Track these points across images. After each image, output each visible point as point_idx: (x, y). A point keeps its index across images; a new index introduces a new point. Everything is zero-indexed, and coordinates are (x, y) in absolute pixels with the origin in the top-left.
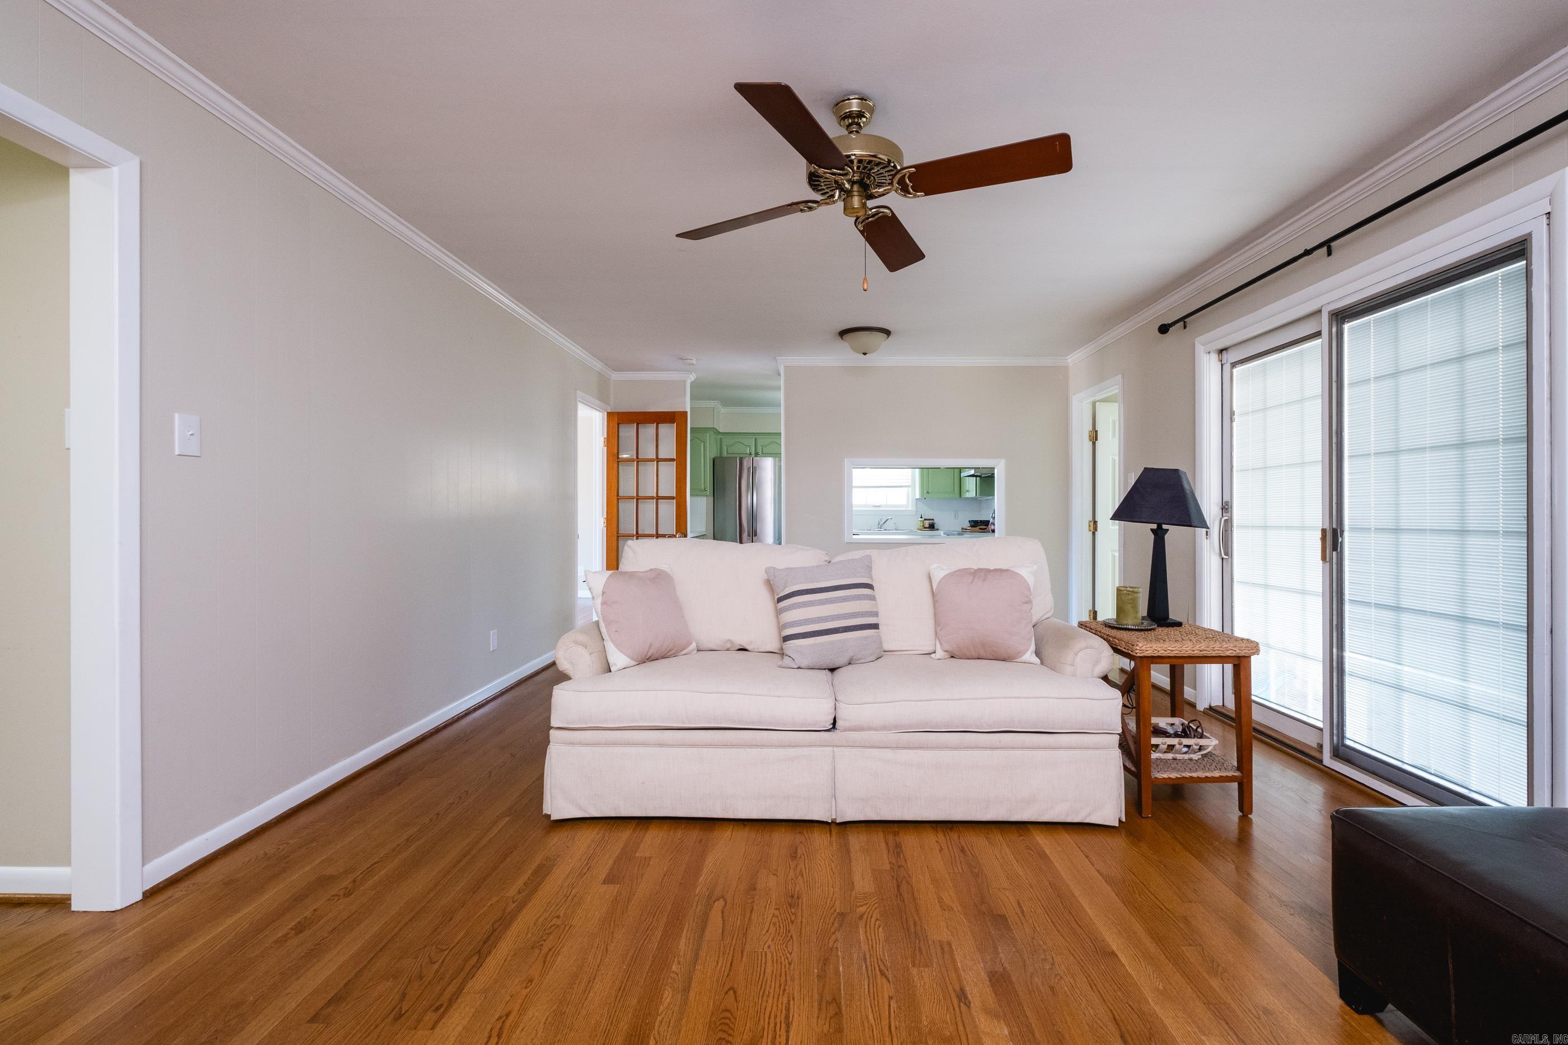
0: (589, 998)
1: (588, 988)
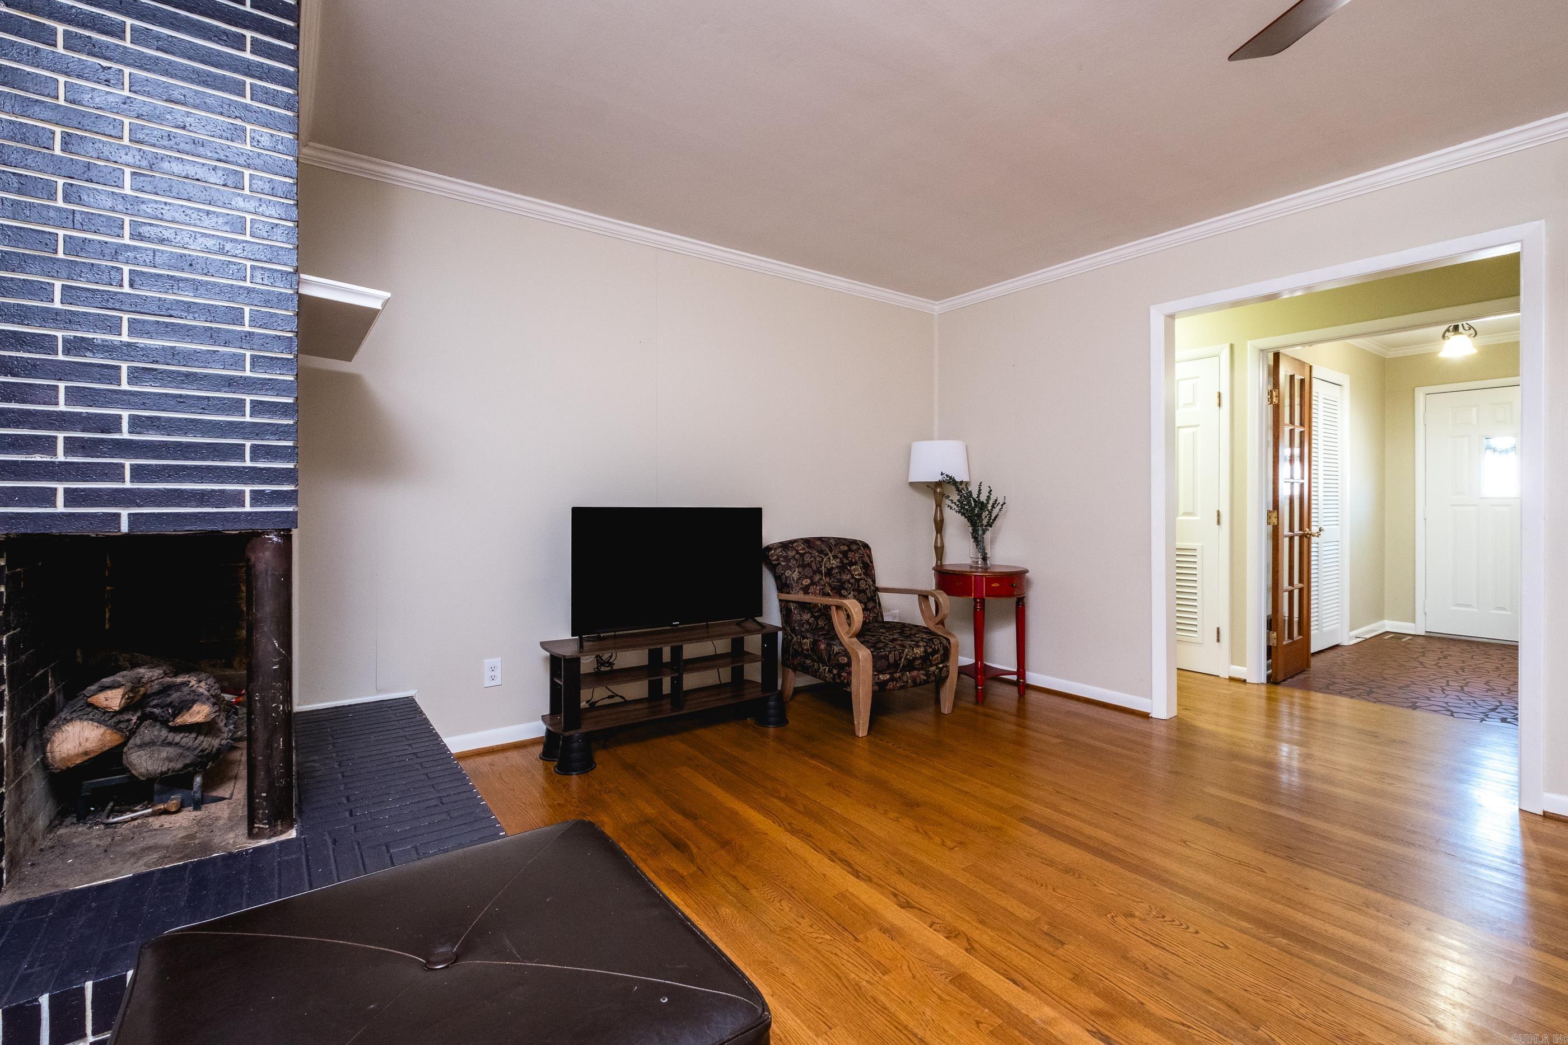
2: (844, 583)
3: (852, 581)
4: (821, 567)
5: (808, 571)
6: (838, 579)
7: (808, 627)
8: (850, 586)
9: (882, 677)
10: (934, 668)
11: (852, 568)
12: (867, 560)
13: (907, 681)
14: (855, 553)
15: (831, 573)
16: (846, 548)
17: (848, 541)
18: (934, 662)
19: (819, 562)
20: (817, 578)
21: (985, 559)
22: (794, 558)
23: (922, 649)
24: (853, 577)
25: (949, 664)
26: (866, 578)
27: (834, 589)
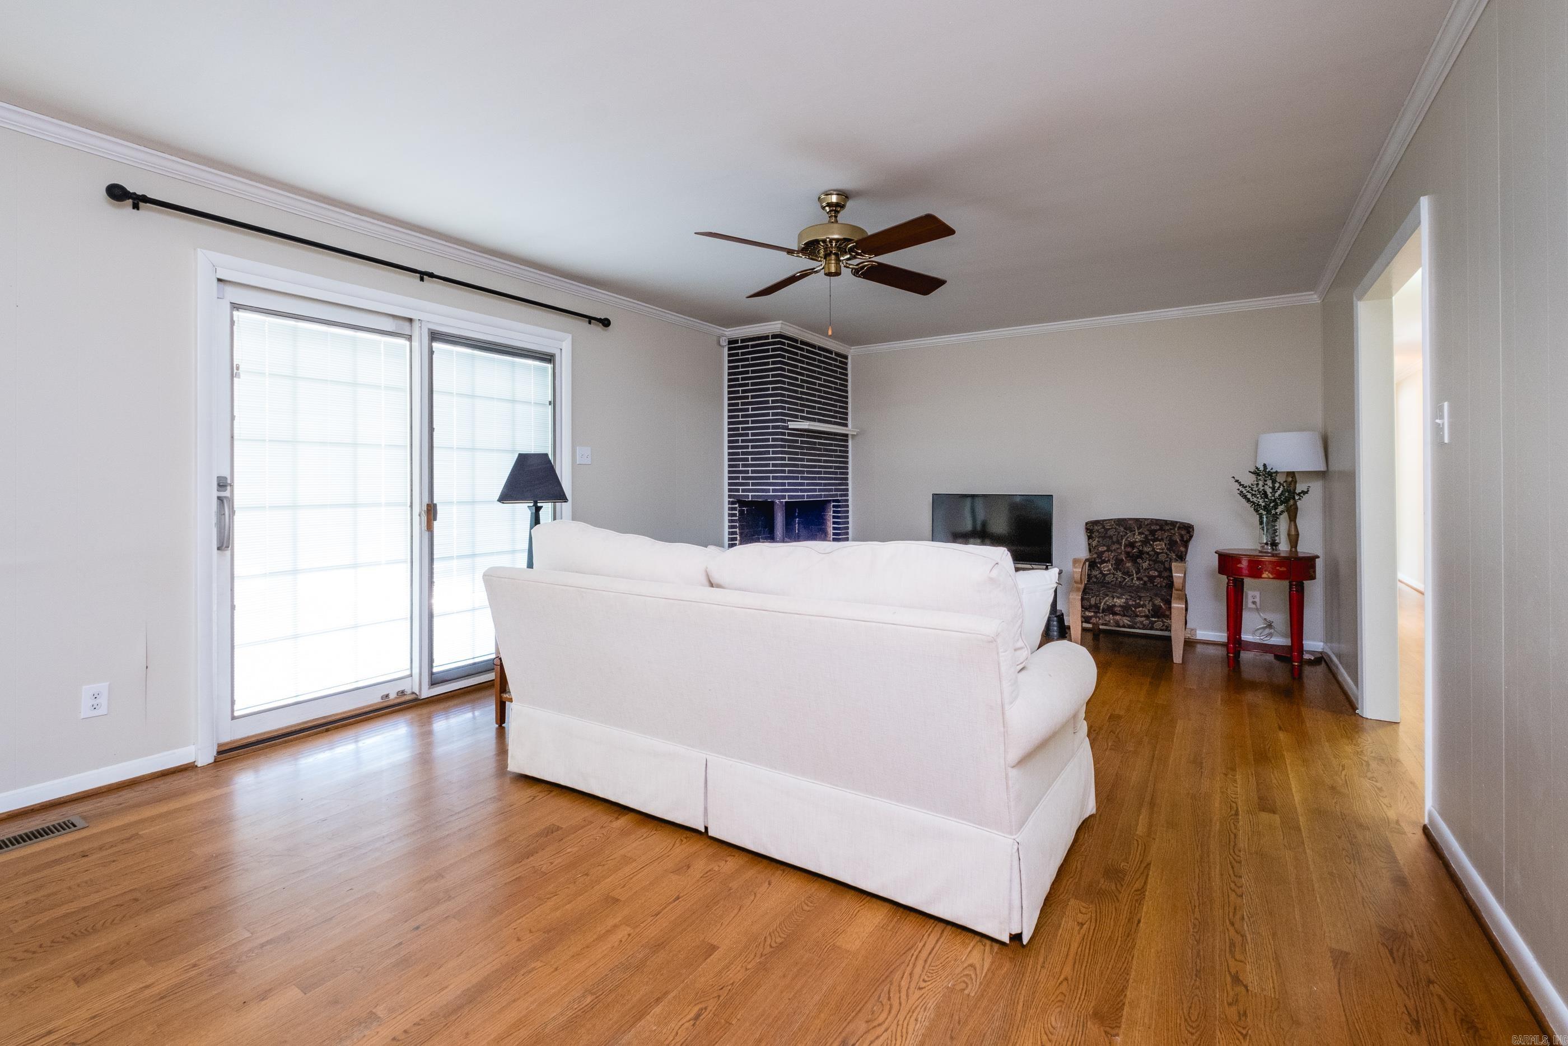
2: (1143, 554)
3: (1152, 553)
4: (1122, 539)
5: (1108, 541)
6: (1139, 550)
7: (1095, 580)
8: (1147, 556)
9: (1087, 614)
10: (1143, 619)
11: (1155, 543)
12: (1177, 538)
13: (1109, 621)
14: (1165, 532)
15: (1132, 545)
16: (1158, 527)
17: (1166, 522)
18: (1138, 613)
19: (1122, 536)
20: (1114, 547)
21: (1274, 544)
22: (1098, 531)
23: (1123, 600)
24: (1153, 550)
25: (1169, 621)
26: (1168, 553)
27: (1130, 557)
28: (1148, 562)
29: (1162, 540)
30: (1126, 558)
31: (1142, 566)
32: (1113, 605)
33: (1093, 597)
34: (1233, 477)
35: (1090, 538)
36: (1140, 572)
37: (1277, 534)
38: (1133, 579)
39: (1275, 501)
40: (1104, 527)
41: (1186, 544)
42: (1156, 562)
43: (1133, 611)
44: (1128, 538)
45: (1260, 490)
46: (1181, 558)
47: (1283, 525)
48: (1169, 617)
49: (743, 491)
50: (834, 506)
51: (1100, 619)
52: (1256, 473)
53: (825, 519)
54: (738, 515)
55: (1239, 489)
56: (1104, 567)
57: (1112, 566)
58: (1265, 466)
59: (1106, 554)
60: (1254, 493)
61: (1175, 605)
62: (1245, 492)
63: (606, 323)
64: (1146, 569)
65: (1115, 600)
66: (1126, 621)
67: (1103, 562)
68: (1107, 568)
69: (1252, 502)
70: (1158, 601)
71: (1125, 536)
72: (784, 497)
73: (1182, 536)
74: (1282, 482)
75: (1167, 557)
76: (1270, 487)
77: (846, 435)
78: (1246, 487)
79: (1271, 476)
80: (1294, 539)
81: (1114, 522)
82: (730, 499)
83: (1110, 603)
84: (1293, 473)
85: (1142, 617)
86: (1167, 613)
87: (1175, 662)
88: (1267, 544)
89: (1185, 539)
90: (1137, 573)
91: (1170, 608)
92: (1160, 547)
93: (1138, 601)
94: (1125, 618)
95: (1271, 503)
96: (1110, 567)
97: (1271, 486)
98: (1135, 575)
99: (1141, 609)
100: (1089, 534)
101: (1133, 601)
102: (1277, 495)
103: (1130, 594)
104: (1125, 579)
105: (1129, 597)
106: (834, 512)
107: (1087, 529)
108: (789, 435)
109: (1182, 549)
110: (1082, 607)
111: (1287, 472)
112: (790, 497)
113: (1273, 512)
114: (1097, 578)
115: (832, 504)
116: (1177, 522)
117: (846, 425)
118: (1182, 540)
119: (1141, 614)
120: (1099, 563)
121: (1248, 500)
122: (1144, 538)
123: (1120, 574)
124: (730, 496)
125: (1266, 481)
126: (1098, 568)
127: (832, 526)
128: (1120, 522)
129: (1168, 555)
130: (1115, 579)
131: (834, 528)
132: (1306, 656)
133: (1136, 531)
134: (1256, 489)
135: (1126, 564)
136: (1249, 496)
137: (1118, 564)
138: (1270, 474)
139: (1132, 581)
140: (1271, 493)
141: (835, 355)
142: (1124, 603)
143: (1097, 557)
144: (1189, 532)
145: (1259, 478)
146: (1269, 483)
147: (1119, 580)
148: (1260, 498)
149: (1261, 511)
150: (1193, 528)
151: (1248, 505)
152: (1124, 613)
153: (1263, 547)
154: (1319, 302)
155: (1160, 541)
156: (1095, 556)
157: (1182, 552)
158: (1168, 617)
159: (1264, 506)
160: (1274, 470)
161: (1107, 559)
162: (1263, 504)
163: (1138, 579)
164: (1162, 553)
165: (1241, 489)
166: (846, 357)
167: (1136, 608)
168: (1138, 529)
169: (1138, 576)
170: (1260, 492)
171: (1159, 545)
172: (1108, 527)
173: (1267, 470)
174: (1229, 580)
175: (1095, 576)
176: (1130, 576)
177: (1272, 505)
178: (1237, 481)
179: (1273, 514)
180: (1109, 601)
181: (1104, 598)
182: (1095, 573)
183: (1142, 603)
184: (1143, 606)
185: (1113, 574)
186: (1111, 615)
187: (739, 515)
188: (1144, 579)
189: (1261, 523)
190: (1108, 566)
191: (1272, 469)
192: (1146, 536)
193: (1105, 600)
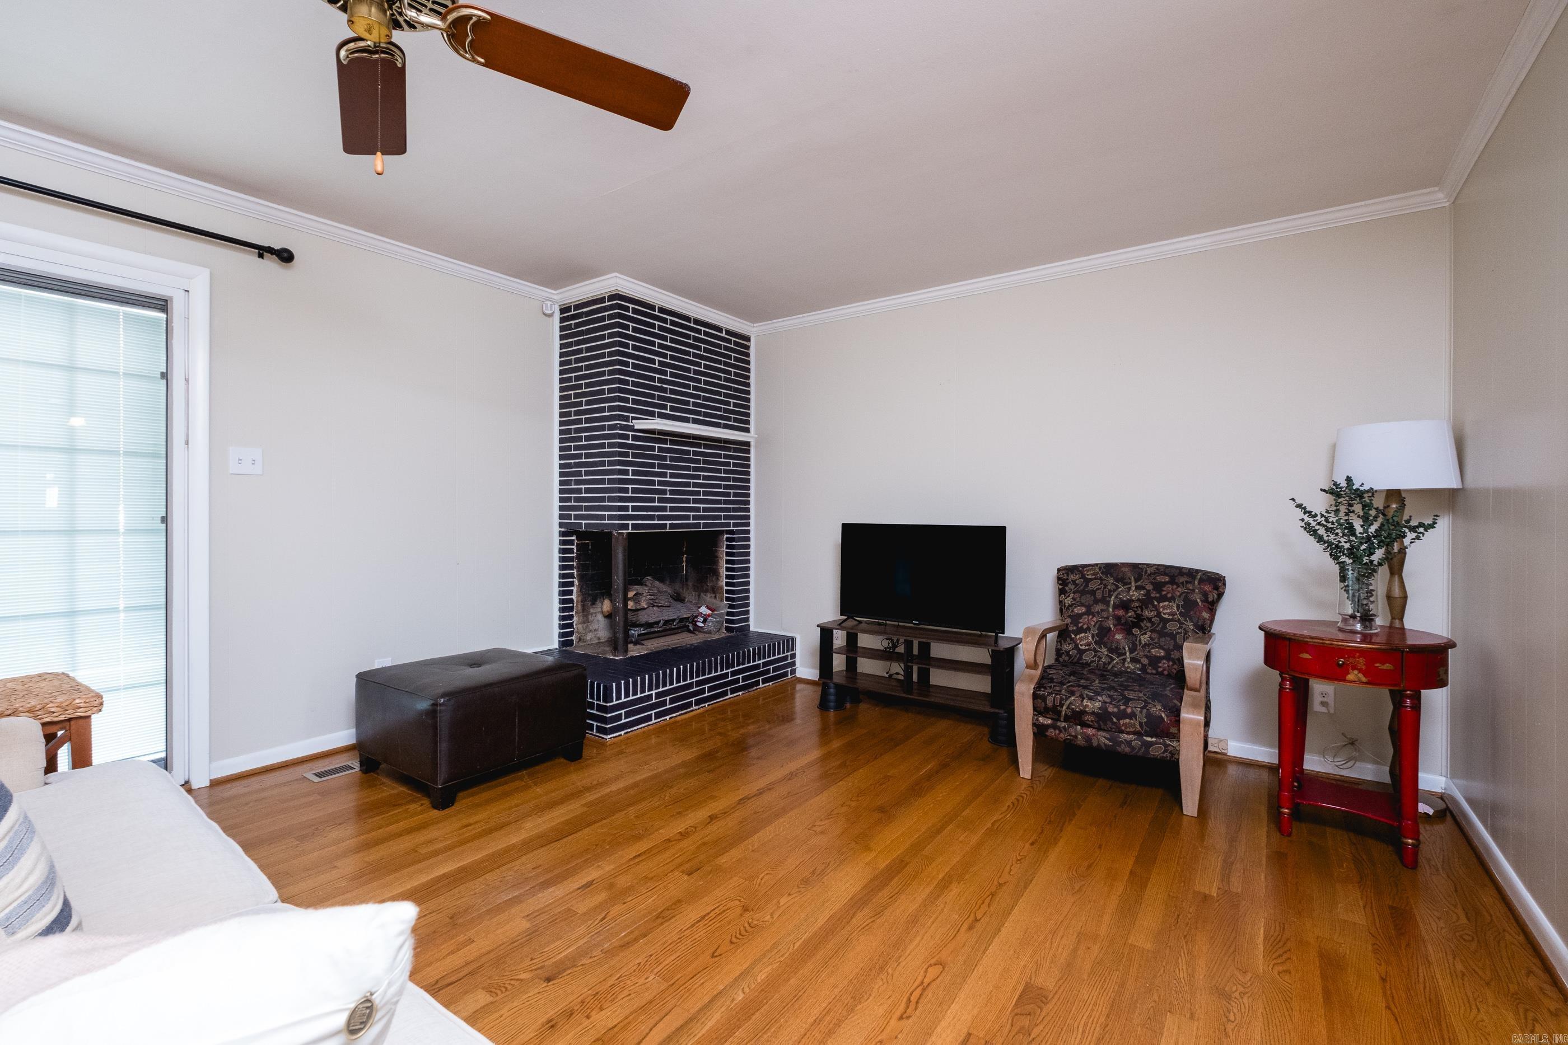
0: (827, 1002)
1: (824, 1013)
2: (1142, 620)
3: (1156, 620)
4: (1110, 596)
5: (1087, 599)
6: (1137, 614)
7: (1067, 658)
8: (1149, 625)
9: (1042, 720)
10: (1131, 737)
11: (1161, 604)
12: (1197, 597)
13: (1076, 737)
14: (1178, 586)
15: (1125, 605)
16: (1167, 579)
17: (1180, 571)
18: (1123, 728)
19: (1110, 591)
20: (1098, 608)
21: (1367, 618)
22: (1074, 582)
23: (1098, 704)
24: (1159, 615)
25: (1175, 744)
26: (1182, 620)
27: (1122, 625)
28: (1149, 634)
29: (1172, 599)
30: (1115, 626)
31: (1140, 640)
32: (1081, 710)
33: (1050, 694)
34: (1293, 500)
35: (1062, 592)
36: (1135, 650)
37: (1372, 599)
38: (1124, 660)
39: (1369, 538)
40: (1083, 576)
41: (1212, 606)
42: (1162, 634)
43: (1114, 723)
44: (1119, 594)
45: (1342, 521)
46: (1204, 631)
47: (1380, 582)
48: (1176, 737)
49: (577, 517)
50: (728, 539)
51: (1061, 731)
52: (1334, 492)
53: (717, 557)
54: (575, 551)
55: (1303, 520)
56: (1081, 639)
57: (1093, 638)
58: (1349, 480)
59: (1085, 619)
60: (1330, 525)
61: (1186, 715)
62: (1313, 524)
63: (285, 256)
64: (1144, 646)
65: (1085, 702)
66: (1103, 740)
67: (1081, 630)
68: (1084, 640)
69: (1325, 542)
70: (1157, 709)
71: (1115, 590)
72: (626, 527)
73: (1205, 595)
74: (1381, 508)
75: (1180, 628)
76: (1358, 516)
77: (748, 444)
78: (1316, 515)
79: (1361, 497)
80: (1398, 605)
81: (1100, 568)
82: (561, 529)
83: (1077, 707)
84: (1398, 492)
85: (1129, 733)
86: (1173, 730)
87: (1185, 813)
88: (1353, 617)
89: (1210, 599)
90: (1131, 651)
91: (1177, 722)
92: (1168, 611)
93: (1122, 707)
94: (1101, 733)
95: (1362, 544)
96: (1090, 638)
97: (1361, 514)
98: (1128, 654)
99: (1128, 721)
100: (1061, 587)
101: (1116, 706)
102: (1372, 529)
103: (1111, 693)
104: (1113, 659)
105: (1108, 700)
106: (728, 547)
107: (1059, 579)
108: (635, 438)
109: (1206, 615)
110: (1035, 709)
111: (1388, 491)
112: (634, 526)
113: (1365, 560)
114: (1070, 656)
115: (725, 536)
116: (1197, 571)
117: (747, 430)
118: (1205, 600)
119: (1128, 730)
120: (1073, 632)
121: (1320, 539)
122: (1144, 595)
123: (1105, 651)
124: (561, 525)
125: (1351, 505)
126: (1072, 639)
127: (725, 566)
128: (1109, 569)
129: (1181, 623)
130: (1096, 658)
131: (728, 570)
132: (1423, 808)
133: (1133, 584)
134: (1334, 520)
135: (1115, 634)
136: (1322, 531)
137: (1103, 634)
138: (1359, 494)
139: (1124, 663)
140: (1362, 526)
141: (726, 334)
142: (1100, 708)
143: (1071, 623)
144: (1216, 588)
145: (1339, 500)
146: (1358, 508)
147: (1103, 660)
148: (1341, 535)
149: (1343, 558)
150: (1224, 580)
151: (1319, 547)
152: (1100, 725)
153: (1345, 620)
154: (1447, 204)
155: (1169, 600)
156: (1068, 621)
157: (1204, 619)
158: (1174, 738)
159: (1348, 549)
160: (1366, 487)
161: (1085, 627)
162: (1347, 546)
163: (1134, 660)
164: (1172, 620)
165: (1307, 519)
166: (748, 339)
167: (1119, 720)
168: (1136, 581)
169: (1132, 655)
170: (1341, 525)
171: (1168, 607)
172: (1090, 577)
173: (1354, 487)
174: (1283, 679)
175: (1067, 653)
176: (1119, 655)
177: (1363, 547)
178: (1299, 506)
179: (1366, 563)
180: (1074, 702)
181: (1067, 698)
182: (1066, 647)
183: (1129, 710)
184: (1132, 716)
185: (1095, 651)
186: (1079, 727)
187: (577, 551)
188: (1142, 660)
189: (1343, 578)
190: (1087, 638)
191: (1362, 485)
192: (1148, 591)
193: (1068, 702)
